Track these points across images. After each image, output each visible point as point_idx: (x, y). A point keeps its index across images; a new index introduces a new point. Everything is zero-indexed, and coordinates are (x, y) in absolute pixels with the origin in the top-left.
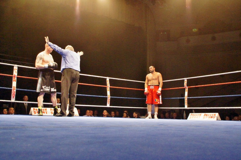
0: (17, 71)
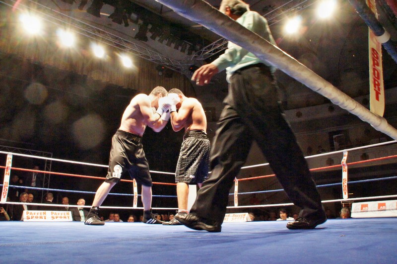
0: (11, 160)
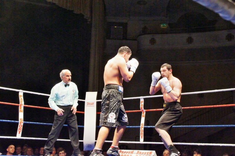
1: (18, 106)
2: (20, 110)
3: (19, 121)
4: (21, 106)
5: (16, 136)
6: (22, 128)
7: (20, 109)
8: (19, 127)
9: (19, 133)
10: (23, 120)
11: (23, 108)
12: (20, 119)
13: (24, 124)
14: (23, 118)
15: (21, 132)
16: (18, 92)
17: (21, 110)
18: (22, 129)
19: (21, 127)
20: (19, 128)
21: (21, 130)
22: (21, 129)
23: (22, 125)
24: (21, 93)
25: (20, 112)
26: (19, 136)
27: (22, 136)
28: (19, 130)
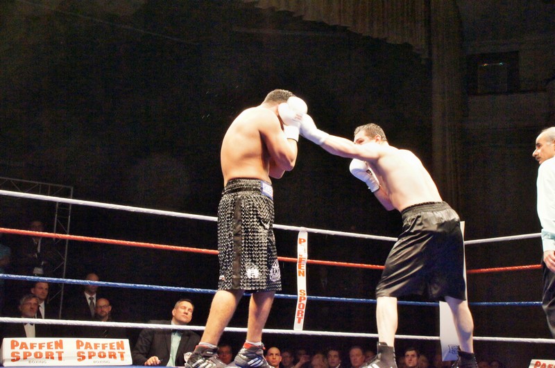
1: (295, 263)
2: (300, 272)
3: (299, 296)
4: (300, 262)
5: (292, 328)
6: (304, 310)
7: (300, 268)
8: (297, 309)
9: (299, 322)
10: (305, 293)
11: (305, 266)
12: (301, 291)
13: (309, 301)
14: (305, 288)
15: (302, 320)
16: (296, 233)
17: (302, 271)
18: (304, 314)
19: (303, 308)
20: (299, 311)
21: (302, 315)
22: (302, 312)
23: (303, 305)
24: (303, 233)
25: (300, 275)
26: (298, 329)
27: (305, 328)
28: (298, 315)
